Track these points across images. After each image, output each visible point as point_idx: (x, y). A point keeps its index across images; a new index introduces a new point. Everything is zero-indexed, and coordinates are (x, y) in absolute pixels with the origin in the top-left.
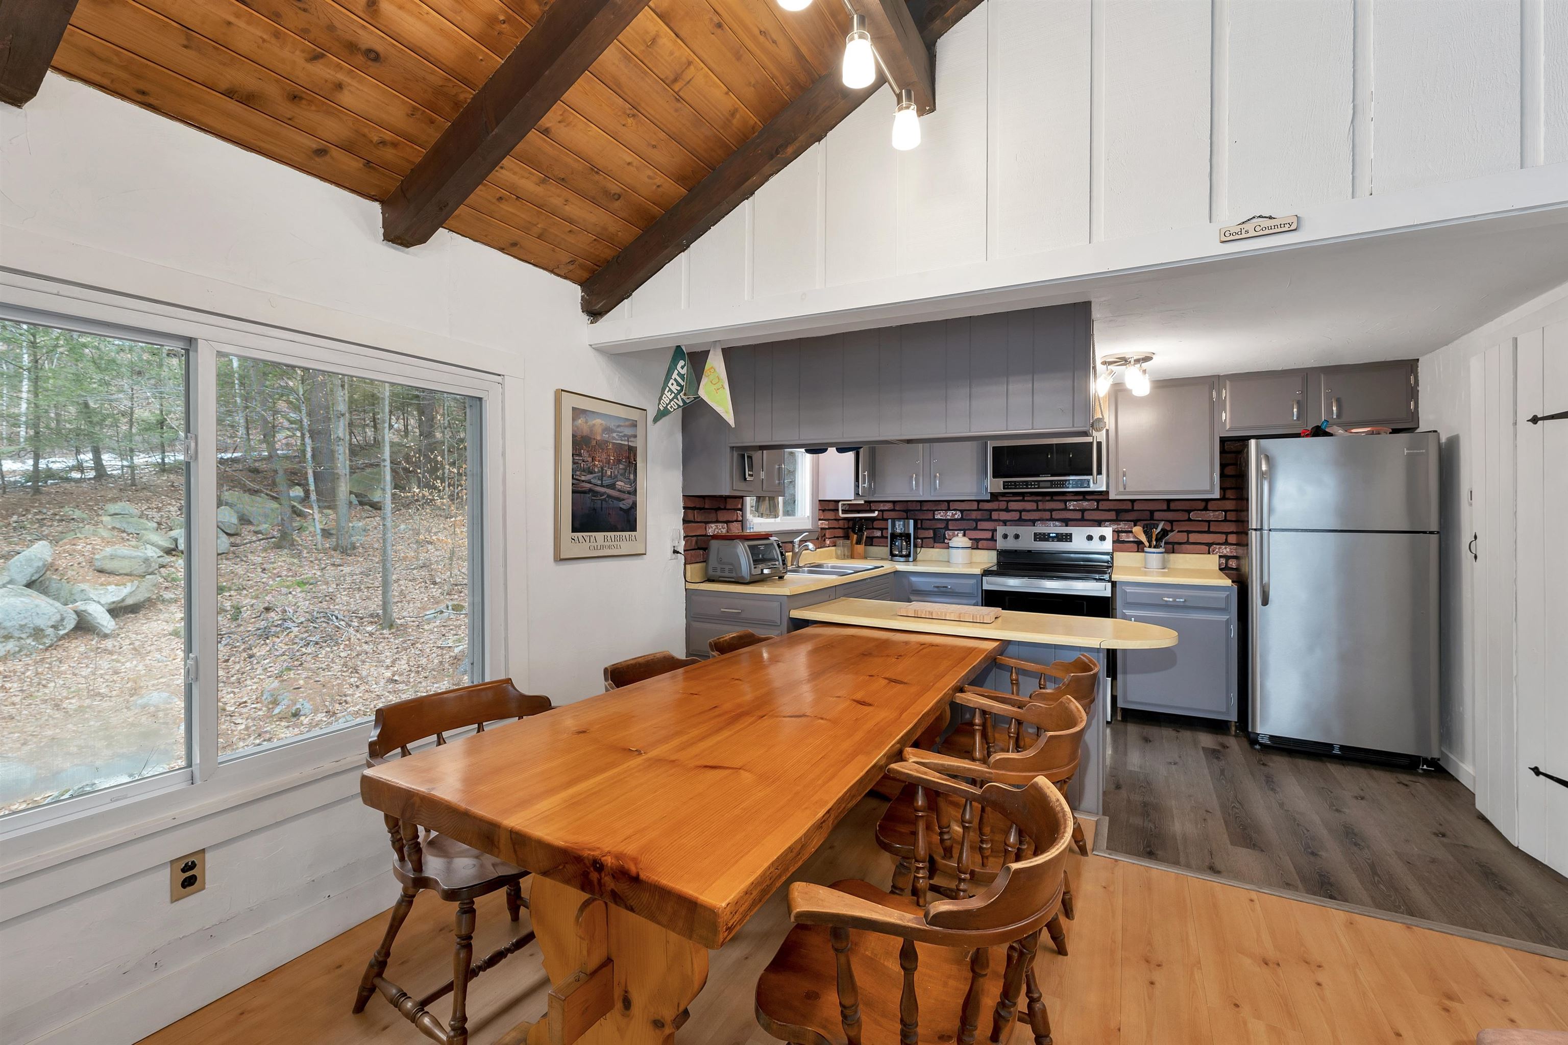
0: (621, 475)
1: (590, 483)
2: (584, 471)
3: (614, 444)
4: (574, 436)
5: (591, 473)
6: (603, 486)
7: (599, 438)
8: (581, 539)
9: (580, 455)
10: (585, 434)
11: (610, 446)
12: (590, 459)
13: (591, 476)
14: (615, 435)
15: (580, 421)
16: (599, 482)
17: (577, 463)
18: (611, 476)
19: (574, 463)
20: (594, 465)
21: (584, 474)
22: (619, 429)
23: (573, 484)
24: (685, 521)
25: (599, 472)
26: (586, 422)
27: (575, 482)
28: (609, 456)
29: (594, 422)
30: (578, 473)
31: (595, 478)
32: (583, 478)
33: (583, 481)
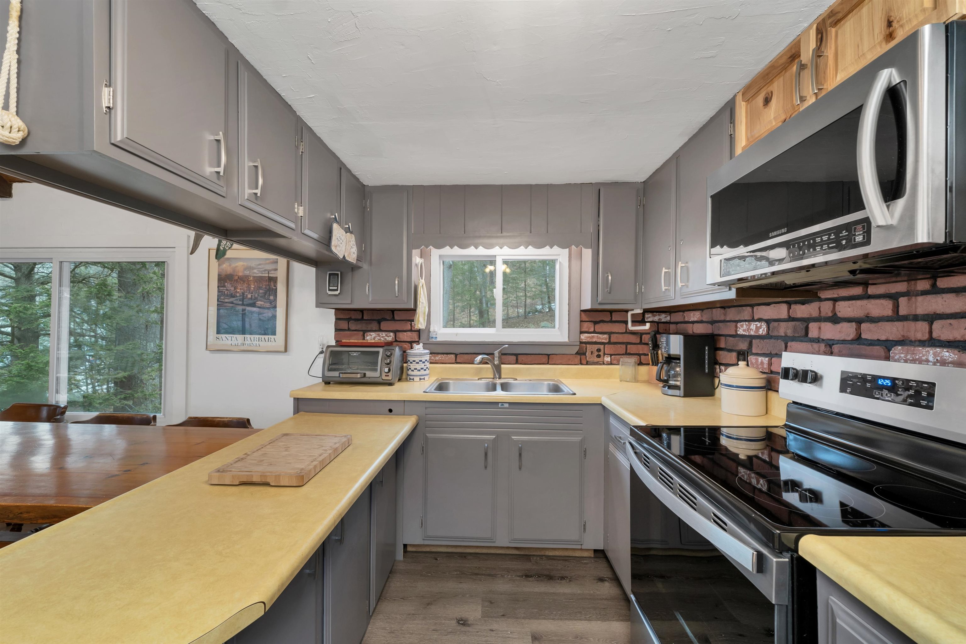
0: (261, 297)
1: (232, 303)
2: (227, 295)
3: (254, 277)
4: (219, 275)
5: (234, 297)
6: (245, 305)
7: (240, 274)
8: (224, 338)
9: (224, 286)
10: (228, 273)
11: (251, 278)
12: (233, 289)
13: (234, 299)
14: (255, 271)
15: (224, 265)
16: (241, 303)
17: (222, 292)
18: (251, 298)
19: (219, 291)
20: (236, 292)
21: (227, 298)
22: (260, 267)
23: (218, 305)
24: (337, 330)
25: (240, 296)
26: (230, 265)
27: (219, 303)
28: (250, 285)
29: (237, 264)
30: (222, 298)
31: (237, 300)
32: (226, 300)
33: (226, 302)
